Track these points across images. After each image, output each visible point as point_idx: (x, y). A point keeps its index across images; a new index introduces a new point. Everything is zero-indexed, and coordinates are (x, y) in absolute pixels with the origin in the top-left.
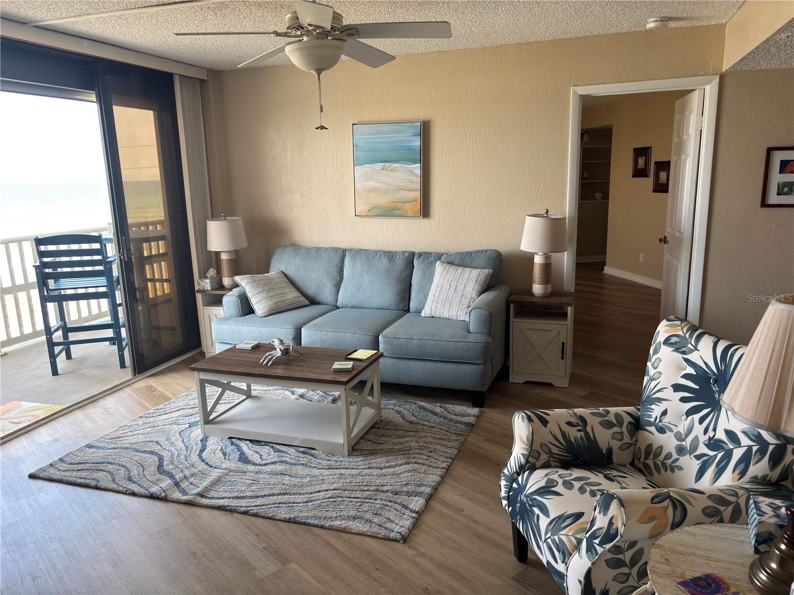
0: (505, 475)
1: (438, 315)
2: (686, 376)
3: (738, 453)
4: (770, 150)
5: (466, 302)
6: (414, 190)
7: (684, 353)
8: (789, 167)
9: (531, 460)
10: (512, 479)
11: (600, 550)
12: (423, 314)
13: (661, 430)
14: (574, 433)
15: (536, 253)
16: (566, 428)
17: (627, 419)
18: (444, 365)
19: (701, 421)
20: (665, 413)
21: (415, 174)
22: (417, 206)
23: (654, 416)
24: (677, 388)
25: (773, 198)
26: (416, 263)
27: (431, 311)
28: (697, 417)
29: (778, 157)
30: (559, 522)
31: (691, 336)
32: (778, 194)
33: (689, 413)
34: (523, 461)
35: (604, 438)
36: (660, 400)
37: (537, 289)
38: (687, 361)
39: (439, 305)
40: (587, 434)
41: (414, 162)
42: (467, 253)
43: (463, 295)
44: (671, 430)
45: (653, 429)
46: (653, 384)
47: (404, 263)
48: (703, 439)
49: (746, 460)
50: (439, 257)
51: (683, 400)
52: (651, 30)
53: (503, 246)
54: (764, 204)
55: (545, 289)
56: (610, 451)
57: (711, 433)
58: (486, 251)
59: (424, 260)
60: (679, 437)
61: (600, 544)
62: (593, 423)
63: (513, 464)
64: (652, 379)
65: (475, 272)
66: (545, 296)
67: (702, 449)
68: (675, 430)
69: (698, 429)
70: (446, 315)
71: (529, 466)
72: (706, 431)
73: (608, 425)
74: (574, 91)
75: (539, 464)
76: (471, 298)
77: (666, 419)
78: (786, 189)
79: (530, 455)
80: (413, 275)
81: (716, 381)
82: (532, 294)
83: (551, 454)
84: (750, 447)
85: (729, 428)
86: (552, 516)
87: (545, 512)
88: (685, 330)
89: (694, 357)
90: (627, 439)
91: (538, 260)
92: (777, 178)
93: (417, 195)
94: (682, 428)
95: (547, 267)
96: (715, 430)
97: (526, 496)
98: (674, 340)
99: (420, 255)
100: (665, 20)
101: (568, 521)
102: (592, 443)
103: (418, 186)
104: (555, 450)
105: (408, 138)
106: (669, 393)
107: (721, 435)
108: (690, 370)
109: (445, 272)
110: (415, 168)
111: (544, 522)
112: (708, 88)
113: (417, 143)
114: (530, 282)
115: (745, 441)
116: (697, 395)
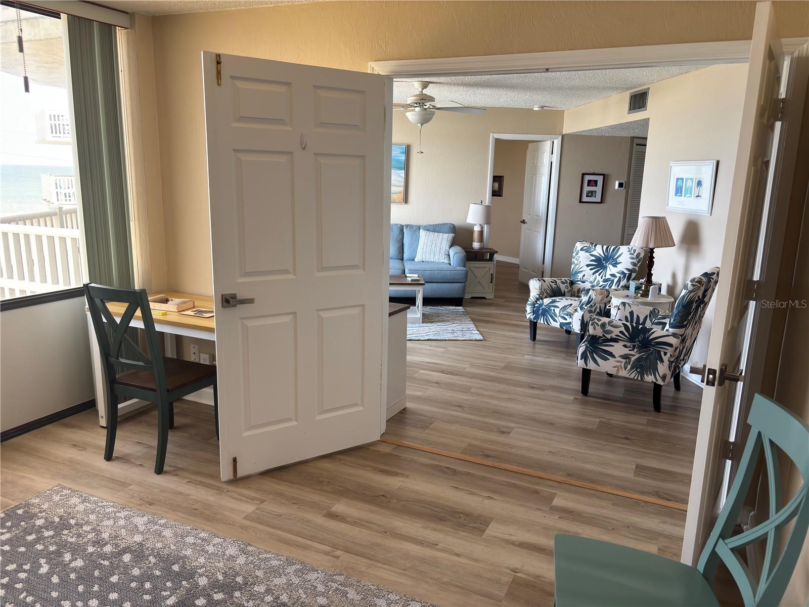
0: (529, 304)
1: (427, 260)
2: (591, 261)
3: (616, 280)
4: (583, 175)
5: (443, 252)
6: (400, 186)
7: (590, 252)
8: (591, 184)
9: (541, 295)
10: (533, 304)
11: (586, 308)
12: (416, 260)
13: (583, 282)
14: (554, 285)
15: (476, 225)
16: (551, 283)
17: (569, 281)
18: (443, 285)
19: (599, 275)
20: (584, 276)
21: (400, 176)
22: (402, 196)
23: (579, 278)
24: (588, 266)
25: (585, 199)
26: (405, 230)
27: (422, 258)
28: (597, 274)
29: (587, 178)
30: (565, 308)
31: (592, 246)
32: (587, 196)
33: (593, 274)
34: (538, 296)
35: (563, 287)
36: (581, 272)
37: (476, 245)
38: (591, 255)
39: (427, 255)
40: (557, 286)
41: (400, 169)
42: (436, 225)
43: (440, 248)
44: (588, 281)
45: (580, 283)
46: (577, 266)
47: (399, 230)
48: (601, 280)
49: (619, 281)
50: (419, 228)
51: (591, 269)
52: (535, 111)
53: (456, 221)
54: (581, 202)
55: (481, 244)
56: (565, 292)
57: (604, 278)
58: (447, 224)
59: (410, 229)
60: (591, 282)
61: (586, 306)
62: (559, 282)
63: (532, 299)
64: (576, 265)
65: (446, 235)
66: (481, 249)
67: (601, 283)
68: (589, 281)
69: (599, 278)
70: (432, 260)
71: (540, 297)
72: (602, 278)
73: (563, 283)
74: (493, 136)
75: (543, 297)
76: (446, 250)
77: (585, 278)
78: (590, 194)
79: (541, 294)
80: (404, 238)
81: (604, 260)
82: (473, 248)
83: (547, 293)
84: (620, 277)
85: (611, 273)
86: (561, 308)
87: (558, 307)
88: (589, 244)
89: (594, 253)
90: (569, 289)
91: (477, 229)
92: (586, 189)
93: (402, 189)
94: (592, 279)
95: (481, 232)
96: (605, 276)
97: (545, 306)
98: (585, 248)
99: (407, 226)
100: (542, 107)
101: (568, 307)
102: (559, 289)
103: (403, 184)
104: (548, 292)
105: (397, 155)
106: (585, 268)
107: (608, 276)
108: (594, 258)
109: (427, 236)
110: (401, 173)
111: (557, 311)
112: (556, 142)
113: (403, 158)
114: (472, 241)
115: (618, 275)
116: (597, 266)
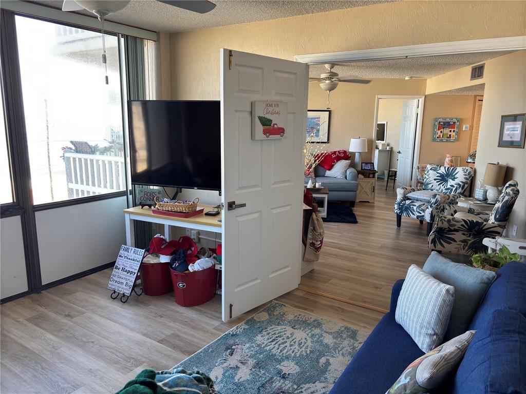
0: (396, 203)
3: (454, 189)
7: (436, 171)
10: (399, 204)
11: (434, 206)
16: (411, 190)
20: (432, 186)
23: (429, 187)
30: (420, 206)
31: (438, 167)
34: (402, 199)
36: (431, 183)
38: (437, 173)
46: (428, 180)
48: (444, 189)
62: (416, 190)
63: (399, 200)
68: (436, 189)
72: (444, 187)
79: (404, 197)
81: (446, 176)
84: (457, 187)
85: (451, 184)
87: (415, 206)
89: (439, 172)
96: (447, 186)
97: (407, 205)
98: (433, 168)
106: (433, 181)
108: (438, 175)
116: (441, 180)
